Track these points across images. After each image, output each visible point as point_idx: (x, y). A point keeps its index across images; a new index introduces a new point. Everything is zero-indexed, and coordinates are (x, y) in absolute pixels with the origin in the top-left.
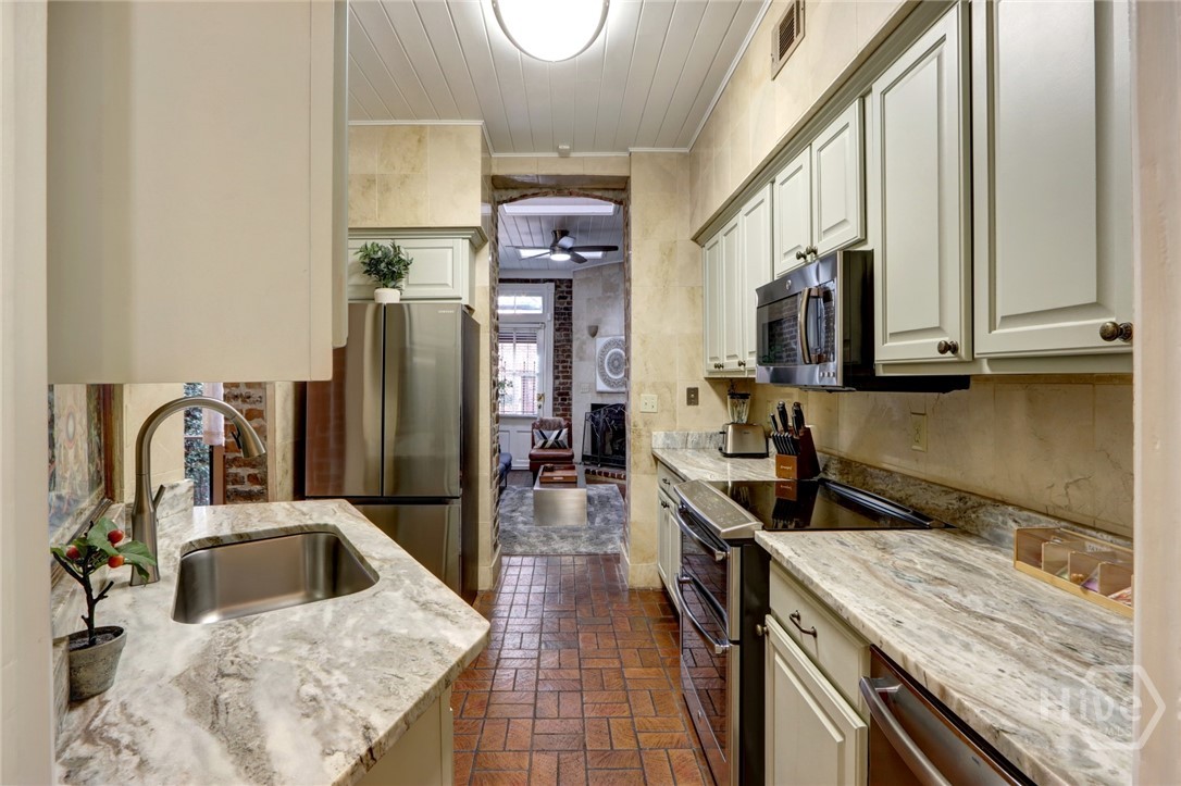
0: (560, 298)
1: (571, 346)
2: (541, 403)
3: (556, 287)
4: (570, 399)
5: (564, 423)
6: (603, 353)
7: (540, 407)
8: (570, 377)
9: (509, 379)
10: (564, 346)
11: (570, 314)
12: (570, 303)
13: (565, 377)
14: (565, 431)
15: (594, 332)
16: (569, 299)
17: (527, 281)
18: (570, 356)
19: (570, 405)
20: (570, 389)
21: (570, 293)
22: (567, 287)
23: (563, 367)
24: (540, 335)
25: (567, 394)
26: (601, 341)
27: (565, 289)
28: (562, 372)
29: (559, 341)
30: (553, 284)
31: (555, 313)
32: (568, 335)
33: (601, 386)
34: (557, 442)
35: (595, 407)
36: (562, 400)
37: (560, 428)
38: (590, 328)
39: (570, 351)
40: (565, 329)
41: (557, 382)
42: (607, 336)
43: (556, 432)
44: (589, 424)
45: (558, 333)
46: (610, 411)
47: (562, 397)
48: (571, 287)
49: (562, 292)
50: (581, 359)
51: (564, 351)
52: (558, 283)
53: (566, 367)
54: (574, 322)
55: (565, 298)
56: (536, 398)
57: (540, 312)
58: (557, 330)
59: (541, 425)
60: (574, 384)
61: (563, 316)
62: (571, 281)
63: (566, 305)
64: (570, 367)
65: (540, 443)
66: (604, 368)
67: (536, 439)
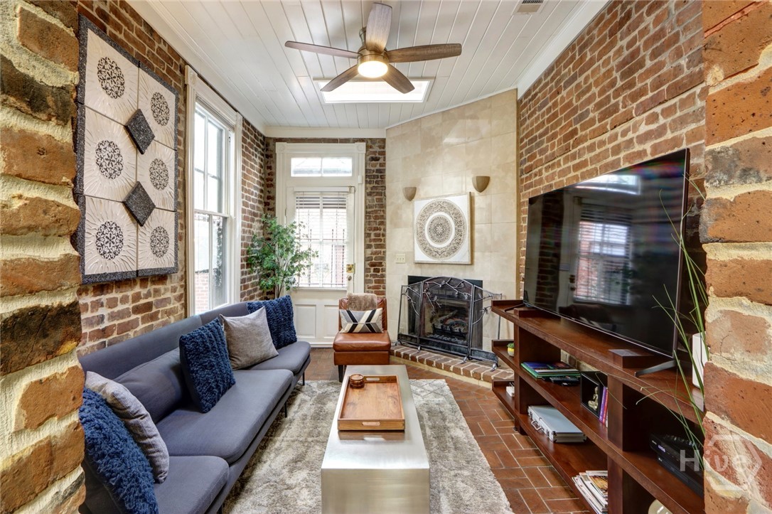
0: (373, 159)
1: (384, 212)
2: (351, 274)
3: (368, 147)
4: (384, 270)
5: (377, 301)
6: (423, 217)
7: (350, 279)
8: (383, 246)
9: (315, 248)
10: (376, 211)
11: (383, 177)
12: (383, 165)
13: (377, 246)
14: (379, 311)
15: (411, 195)
16: (381, 161)
17: (335, 141)
18: (383, 223)
19: (383, 276)
20: (383, 258)
21: (383, 153)
22: (380, 147)
23: (376, 235)
24: (350, 200)
25: (380, 264)
26: (419, 205)
27: (378, 150)
28: (374, 240)
29: (370, 207)
30: (364, 144)
31: (366, 176)
32: (380, 200)
33: (421, 256)
34: (369, 326)
35: (413, 280)
36: (375, 270)
37: (372, 306)
38: (406, 189)
39: (383, 217)
40: (378, 194)
41: (369, 251)
42: (427, 198)
43: (368, 313)
44: (405, 299)
45: (370, 198)
46: (432, 286)
47: (375, 267)
48: (384, 147)
49: (375, 153)
50: (396, 225)
51: (376, 218)
52: (370, 143)
53: (379, 235)
54: (388, 184)
55: (377, 159)
56: (345, 269)
57: (350, 175)
58: (368, 194)
59: (349, 304)
60: (387, 253)
61: (375, 179)
62: (384, 140)
63: (378, 167)
64: (384, 235)
65: (348, 326)
66: (423, 236)
67: (344, 321)
